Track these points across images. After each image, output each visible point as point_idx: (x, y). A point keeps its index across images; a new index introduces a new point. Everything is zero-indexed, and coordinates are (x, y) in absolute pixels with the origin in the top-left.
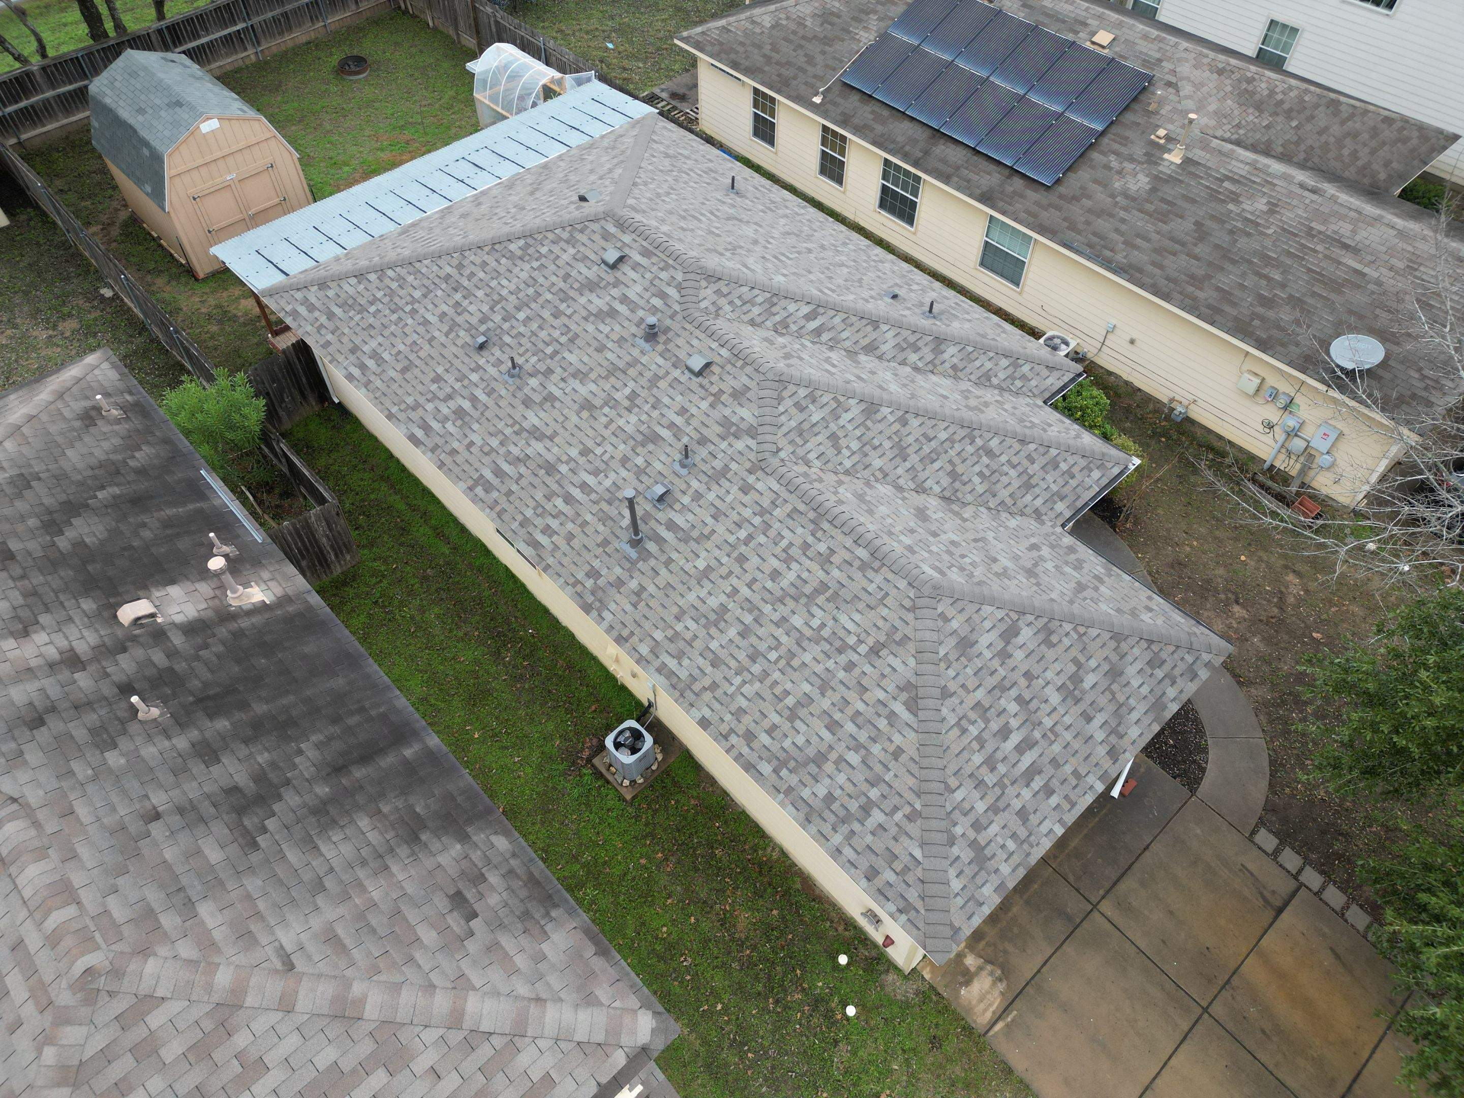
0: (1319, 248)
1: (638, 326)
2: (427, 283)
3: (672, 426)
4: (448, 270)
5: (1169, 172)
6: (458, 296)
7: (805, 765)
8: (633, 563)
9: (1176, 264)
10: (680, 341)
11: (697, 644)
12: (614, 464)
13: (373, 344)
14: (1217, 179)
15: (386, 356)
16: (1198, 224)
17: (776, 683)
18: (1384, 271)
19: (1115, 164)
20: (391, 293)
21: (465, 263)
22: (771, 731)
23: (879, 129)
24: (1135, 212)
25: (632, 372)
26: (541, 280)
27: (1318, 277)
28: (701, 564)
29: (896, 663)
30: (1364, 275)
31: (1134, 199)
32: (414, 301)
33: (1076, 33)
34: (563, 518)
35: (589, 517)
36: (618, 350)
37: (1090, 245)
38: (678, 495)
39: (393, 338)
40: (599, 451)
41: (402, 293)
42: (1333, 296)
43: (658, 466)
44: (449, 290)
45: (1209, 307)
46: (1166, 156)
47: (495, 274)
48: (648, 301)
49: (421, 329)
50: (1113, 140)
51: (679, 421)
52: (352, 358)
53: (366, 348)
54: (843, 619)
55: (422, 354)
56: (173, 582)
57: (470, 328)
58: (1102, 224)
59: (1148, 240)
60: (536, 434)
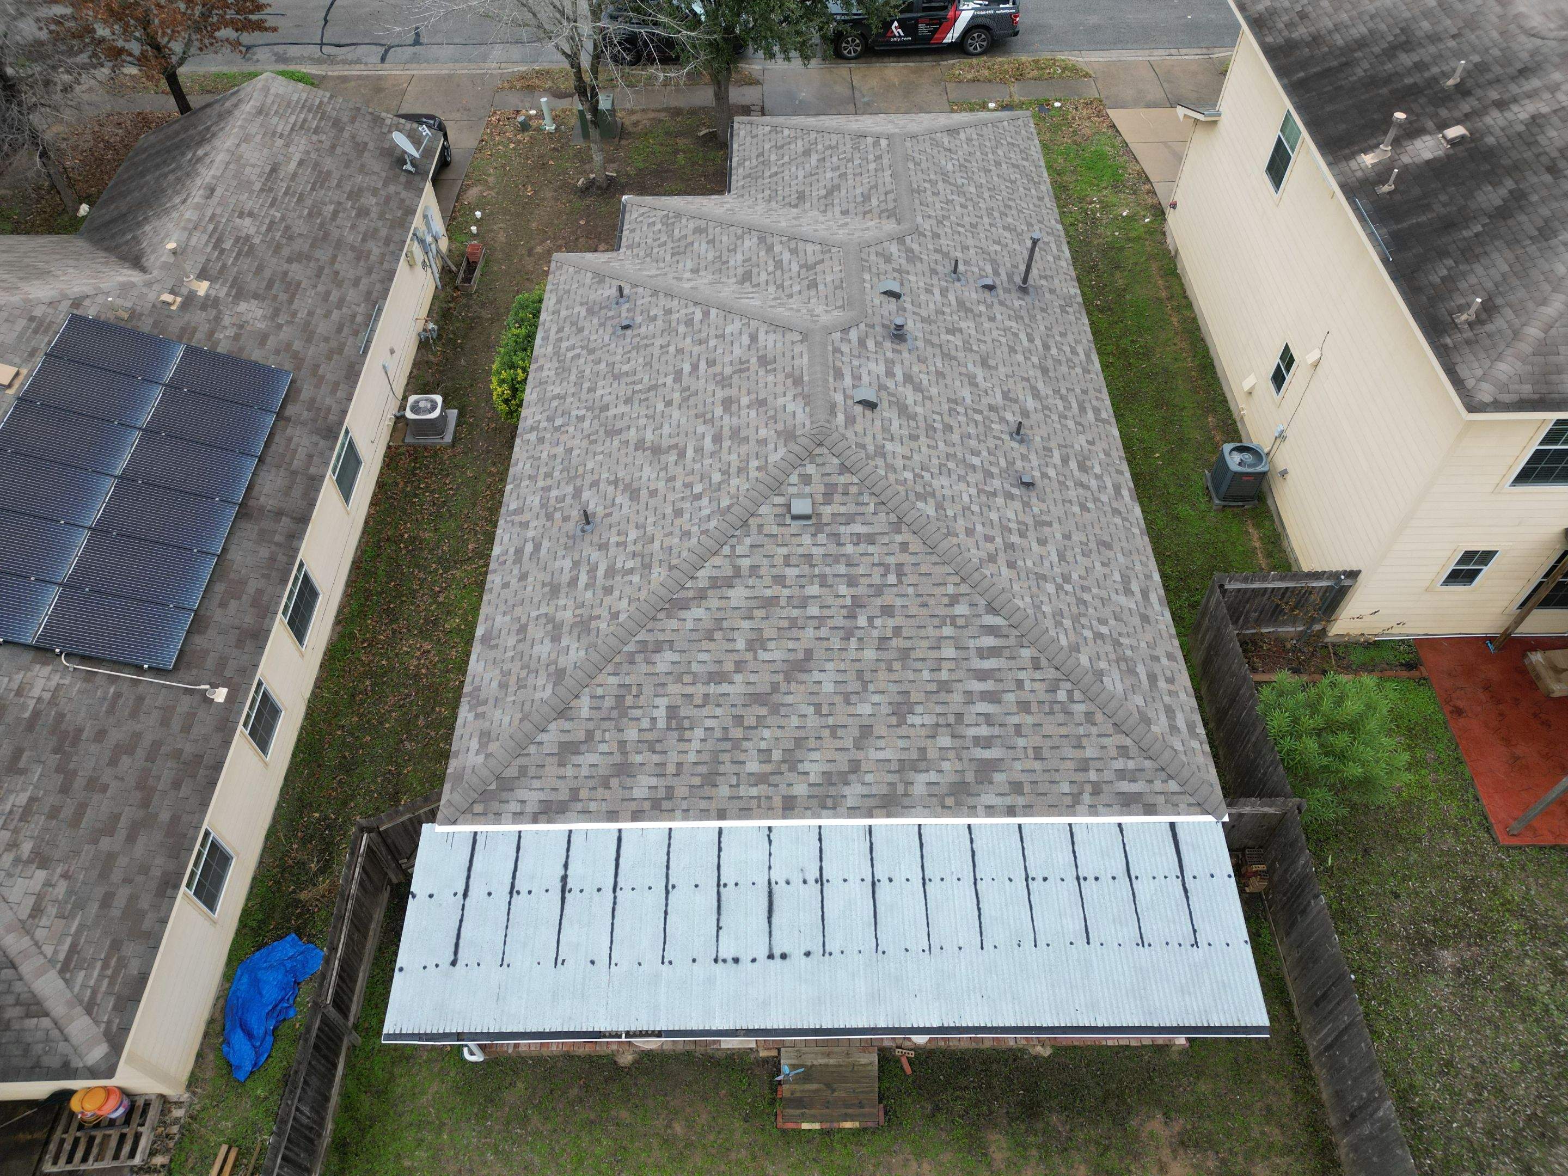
0: (283, 185)
3: (944, 296)
5: (225, 289)
8: (1035, 287)
9: (347, 269)
10: (885, 312)
14: (221, 253)
15: (1117, 577)
16: (290, 261)
17: (1008, 193)
18: (291, 151)
19: (230, 332)
20: (1075, 620)
21: (983, 555)
24: (294, 307)
25: (936, 342)
26: (935, 461)
27: (318, 184)
28: (997, 247)
30: (302, 160)
31: (276, 310)
32: (1059, 588)
34: (1058, 345)
36: (930, 359)
37: (355, 332)
38: (976, 274)
42: (335, 176)
43: (973, 294)
44: (1018, 552)
46: (201, 293)
47: (968, 512)
48: (876, 353)
50: (192, 339)
51: (936, 291)
52: (1149, 612)
53: (1133, 606)
55: (1084, 540)
57: (1026, 505)
60: (1036, 394)
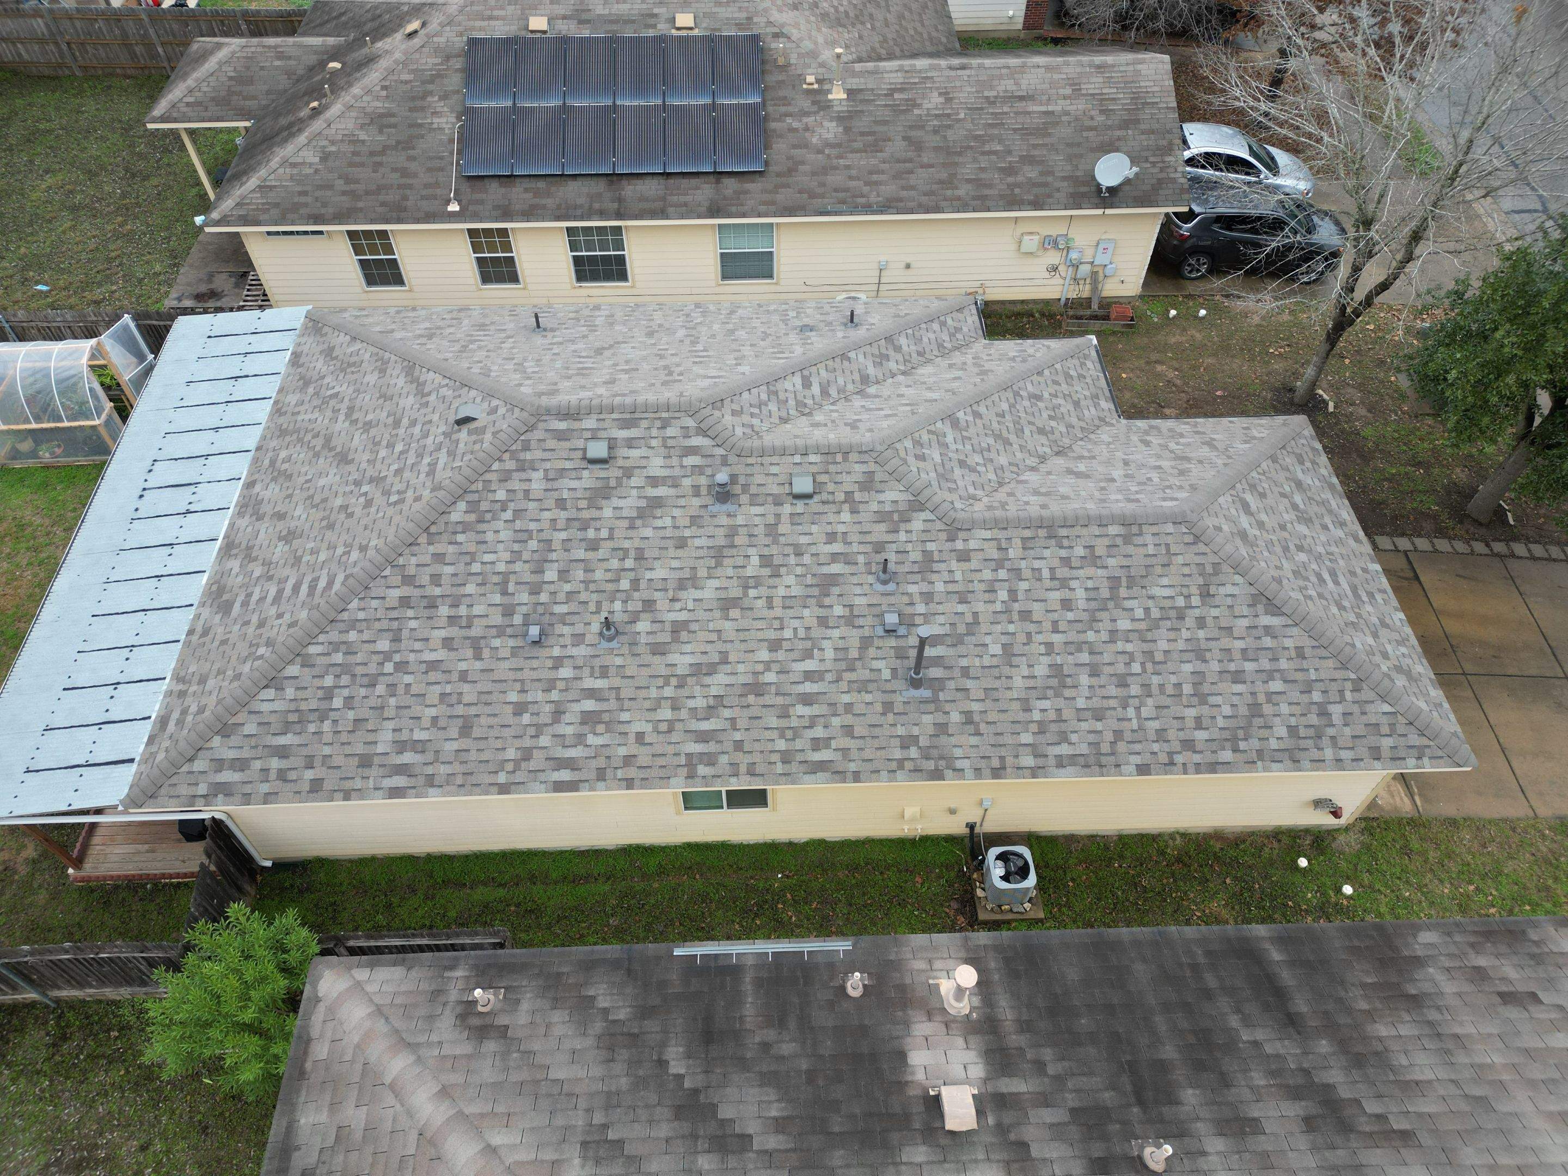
0: (1006, 109)
1: (697, 494)
2: (385, 624)
3: (835, 557)
4: (396, 593)
5: (846, 109)
6: (444, 611)
7: (1250, 725)
8: (935, 700)
9: (921, 178)
10: (759, 479)
11: (1066, 714)
12: (816, 633)
13: (385, 738)
14: (886, 95)
15: (419, 735)
16: (905, 138)
17: (1162, 686)
18: (1060, 102)
19: (795, 125)
20: (345, 668)
21: (412, 571)
22: (1199, 723)
23: (549, 202)
24: (850, 155)
25: (738, 540)
26: (533, 526)
27: (1025, 132)
28: (996, 649)
29: (1229, 589)
30: (1053, 112)
31: (839, 145)
32: (387, 656)
33: (654, 26)
34: (822, 720)
35: (846, 698)
36: (700, 532)
37: (843, 202)
38: (909, 610)
39: (405, 712)
40: (788, 633)
41: (359, 658)
42: (1047, 140)
43: (862, 601)
44: (426, 613)
45: (974, 198)
46: (830, 97)
47: (467, 558)
48: (682, 466)
49: (432, 676)
50: (775, 105)
51: (837, 547)
52: (374, 772)
53: (380, 749)
54: (1157, 591)
55: (466, 699)
56: (901, 1056)
57: (501, 631)
58: (835, 179)
59: (883, 172)
60: (702, 671)
